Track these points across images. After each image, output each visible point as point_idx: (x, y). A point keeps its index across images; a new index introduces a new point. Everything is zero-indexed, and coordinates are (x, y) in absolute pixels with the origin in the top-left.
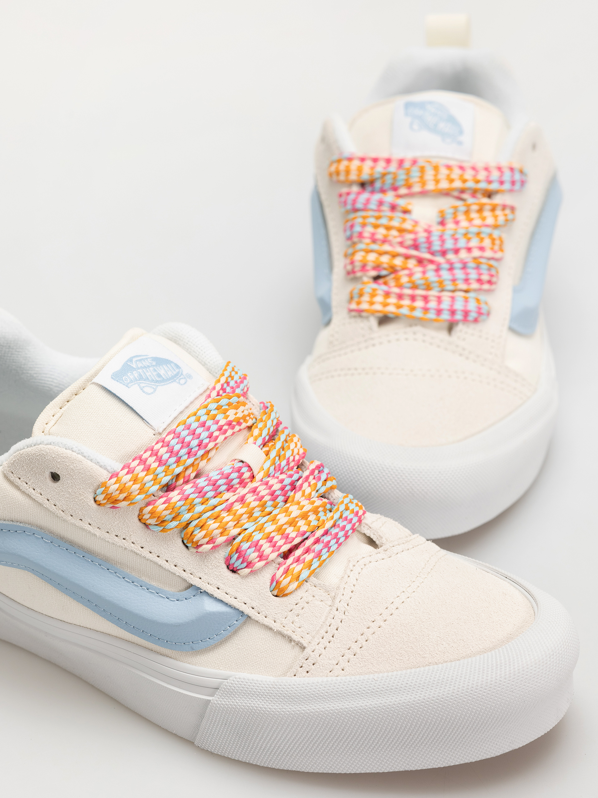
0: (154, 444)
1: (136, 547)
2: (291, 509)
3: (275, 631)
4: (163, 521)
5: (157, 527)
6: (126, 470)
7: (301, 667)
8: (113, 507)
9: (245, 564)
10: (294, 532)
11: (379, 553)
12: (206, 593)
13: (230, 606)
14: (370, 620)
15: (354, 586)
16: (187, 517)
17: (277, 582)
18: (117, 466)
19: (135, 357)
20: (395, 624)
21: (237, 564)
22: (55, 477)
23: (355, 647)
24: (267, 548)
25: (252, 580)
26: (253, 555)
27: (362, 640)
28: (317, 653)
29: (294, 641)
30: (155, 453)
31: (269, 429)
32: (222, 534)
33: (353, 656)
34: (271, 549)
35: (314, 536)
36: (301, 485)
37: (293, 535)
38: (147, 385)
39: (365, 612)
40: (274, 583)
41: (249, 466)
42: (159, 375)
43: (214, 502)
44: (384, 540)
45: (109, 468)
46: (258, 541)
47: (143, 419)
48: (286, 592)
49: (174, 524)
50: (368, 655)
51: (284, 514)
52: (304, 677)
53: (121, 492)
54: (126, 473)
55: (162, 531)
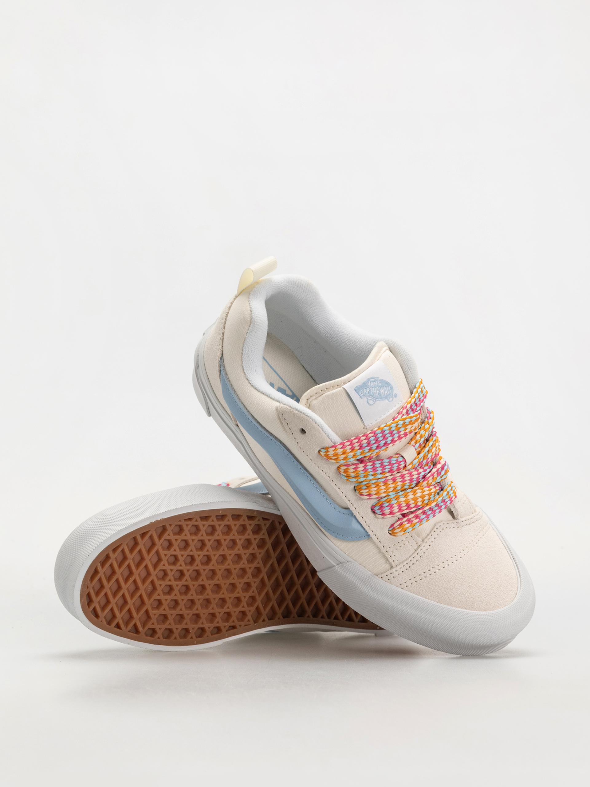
0: (361, 435)
1: (330, 480)
2: (418, 491)
3: (382, 552)
4: (349, 477)
5: (345, 477)
6: (341, 446)
7: (387, 576)
8: (327, 459)
9: (381, 513)
10: (413, 504)
11: (453, 523)
12: (355, 517)
13: (364, 529)
14: (432, 567)
15: (432, 542)
16: (362, 479)
17: (394, 528)
18: (338, 440)
19: (371, 378)
20: (443, 574)
21: (378, 512)
22: (303, 431)
23: (418, 578)
24: (396, 509)
25: (380, 521)
26: (387, 511)
27: (423, 575)
28: (397, 573)
29: (389, 562)
30: (360, 441)
31: (425, 437)
32: (376, 494)
33: (415, 582)
34: (398, 510)
35: (423, 509)
36: (429, 478)
37: (412, 506)
38: (371, 399)
39: (431, 561)
40: (392, 528)
41: (406, 461)
42: (380, 394)
43: (380, 476)
44: (459, 517)
45: (333, 441)
46: (393, 504)
47: (361, 418)
48: (396, 535)
49: (354, 480)
50: (423, 585)
51: (412, 493)
52: (386, 581)
53: (334, 456)
54: (340, 447)
55: (346, 480)
